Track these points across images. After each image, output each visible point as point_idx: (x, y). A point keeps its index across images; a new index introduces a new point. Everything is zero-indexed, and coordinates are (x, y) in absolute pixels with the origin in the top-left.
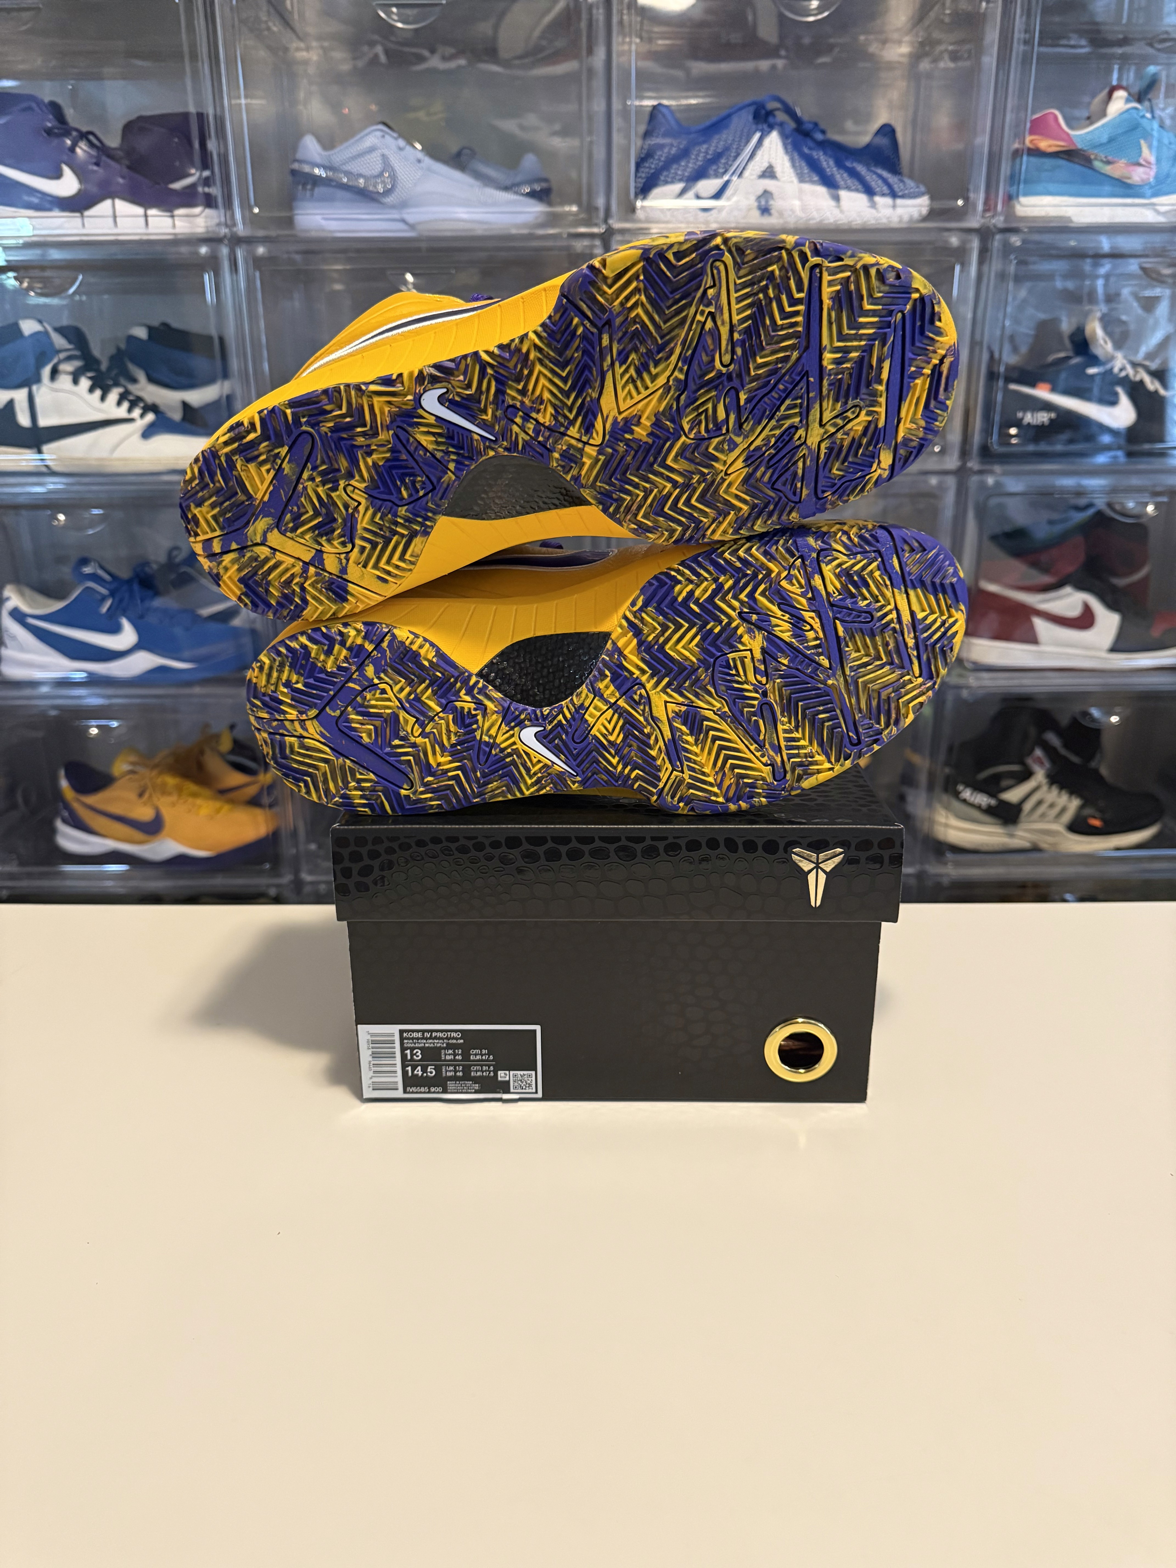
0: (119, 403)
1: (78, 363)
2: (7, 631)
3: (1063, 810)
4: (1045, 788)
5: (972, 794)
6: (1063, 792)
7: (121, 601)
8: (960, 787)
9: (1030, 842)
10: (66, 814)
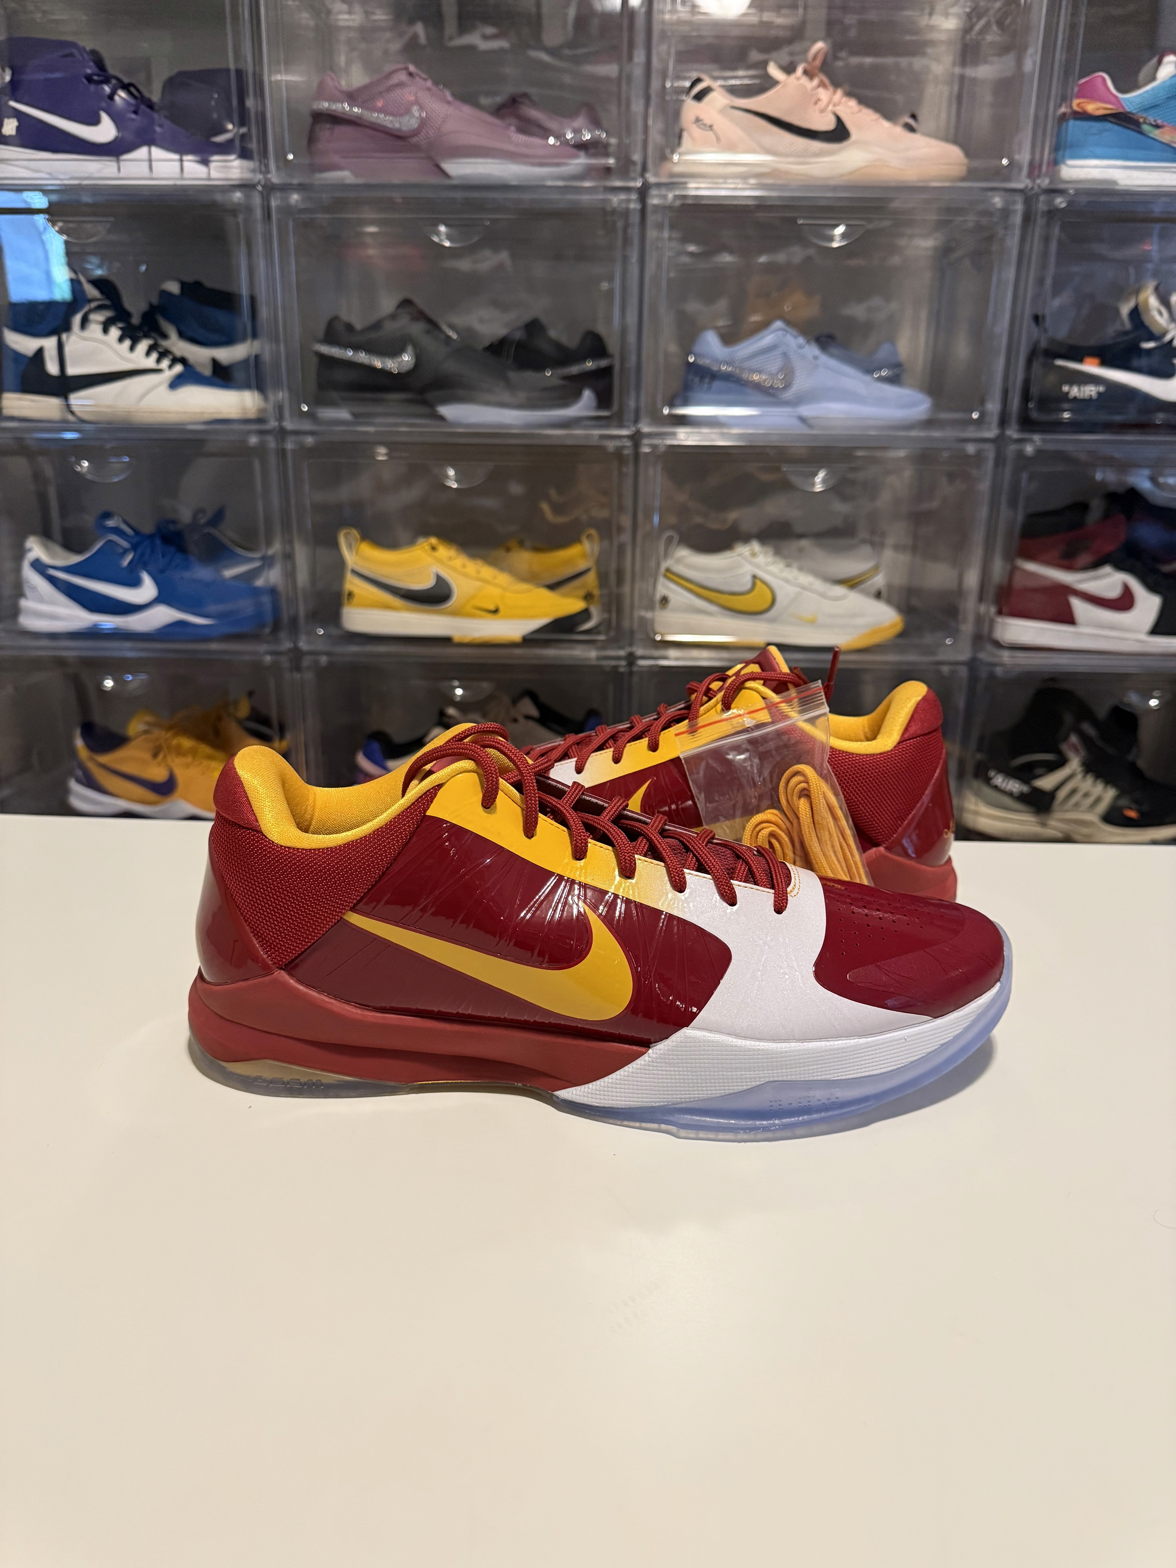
0: (148, 354)
1: (109, 314)
2: (28, 582)
3: (1098, 800)
4: (1079, 776)
5: (1004, 780)
6: (1098, 781)
7: (142, 555)
8: (992, 773)
9: (1061, 832)
10: (79, 773)
